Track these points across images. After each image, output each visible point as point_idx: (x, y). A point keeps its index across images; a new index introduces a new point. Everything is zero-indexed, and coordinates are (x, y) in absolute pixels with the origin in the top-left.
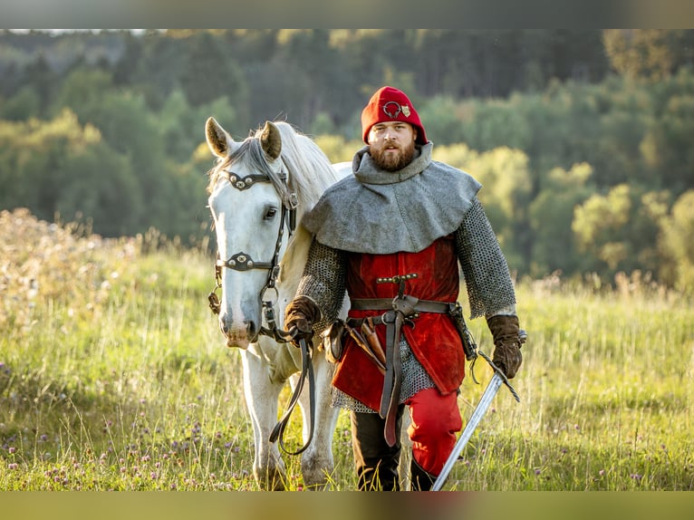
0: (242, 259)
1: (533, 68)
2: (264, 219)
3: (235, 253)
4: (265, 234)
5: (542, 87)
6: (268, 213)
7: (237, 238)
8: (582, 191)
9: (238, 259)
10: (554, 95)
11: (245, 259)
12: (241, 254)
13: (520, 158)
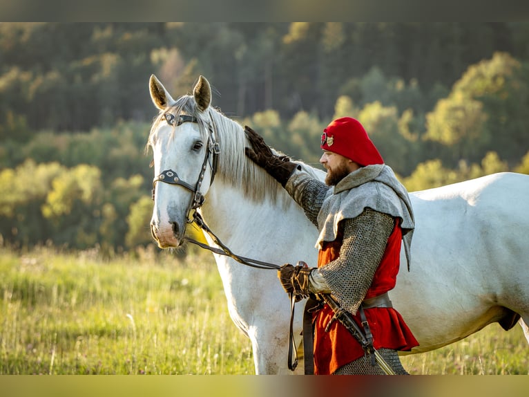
0: (170, 175)
1: (107, 113)
2: (192, 149)
3: (165, 169)
4: (192, 161)
5: (112, 124)
6: (196, 146)
7: (169, 158)
8: (136, 194)
9: (167, 174)
10: (120, 130)
11: (173, 175)
12: (170, 170)
13: (95, 172)
